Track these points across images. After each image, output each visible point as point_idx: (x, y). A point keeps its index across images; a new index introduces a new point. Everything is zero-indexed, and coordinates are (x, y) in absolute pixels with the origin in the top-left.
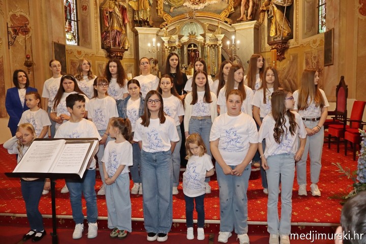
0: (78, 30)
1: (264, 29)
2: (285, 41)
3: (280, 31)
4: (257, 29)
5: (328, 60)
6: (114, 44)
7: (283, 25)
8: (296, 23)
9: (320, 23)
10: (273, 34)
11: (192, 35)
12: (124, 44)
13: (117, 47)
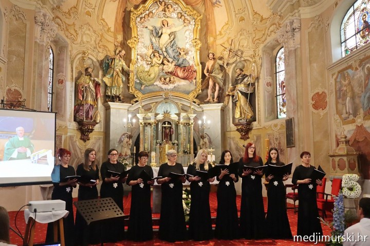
0: (52, 102)
1: (229, 110)
2: (249, 123)
3: (245, 114)
4: (223, 110)
5: (290, 142)
6: (87, 117)
7: (247, 108)
8: (259, 108)
9: (279, 110)
10: (237, 115)
11: (166, 113)
12: (95, 118)
13: (89, 120)
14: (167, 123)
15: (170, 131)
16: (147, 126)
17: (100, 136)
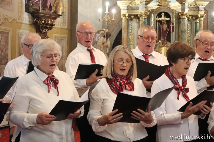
6: (44, 7)
12: (56, 8)
13: (47, 11)
14: (163, 15)
15: (169, 27)
16: (132, 20)
17: (63, 35)
